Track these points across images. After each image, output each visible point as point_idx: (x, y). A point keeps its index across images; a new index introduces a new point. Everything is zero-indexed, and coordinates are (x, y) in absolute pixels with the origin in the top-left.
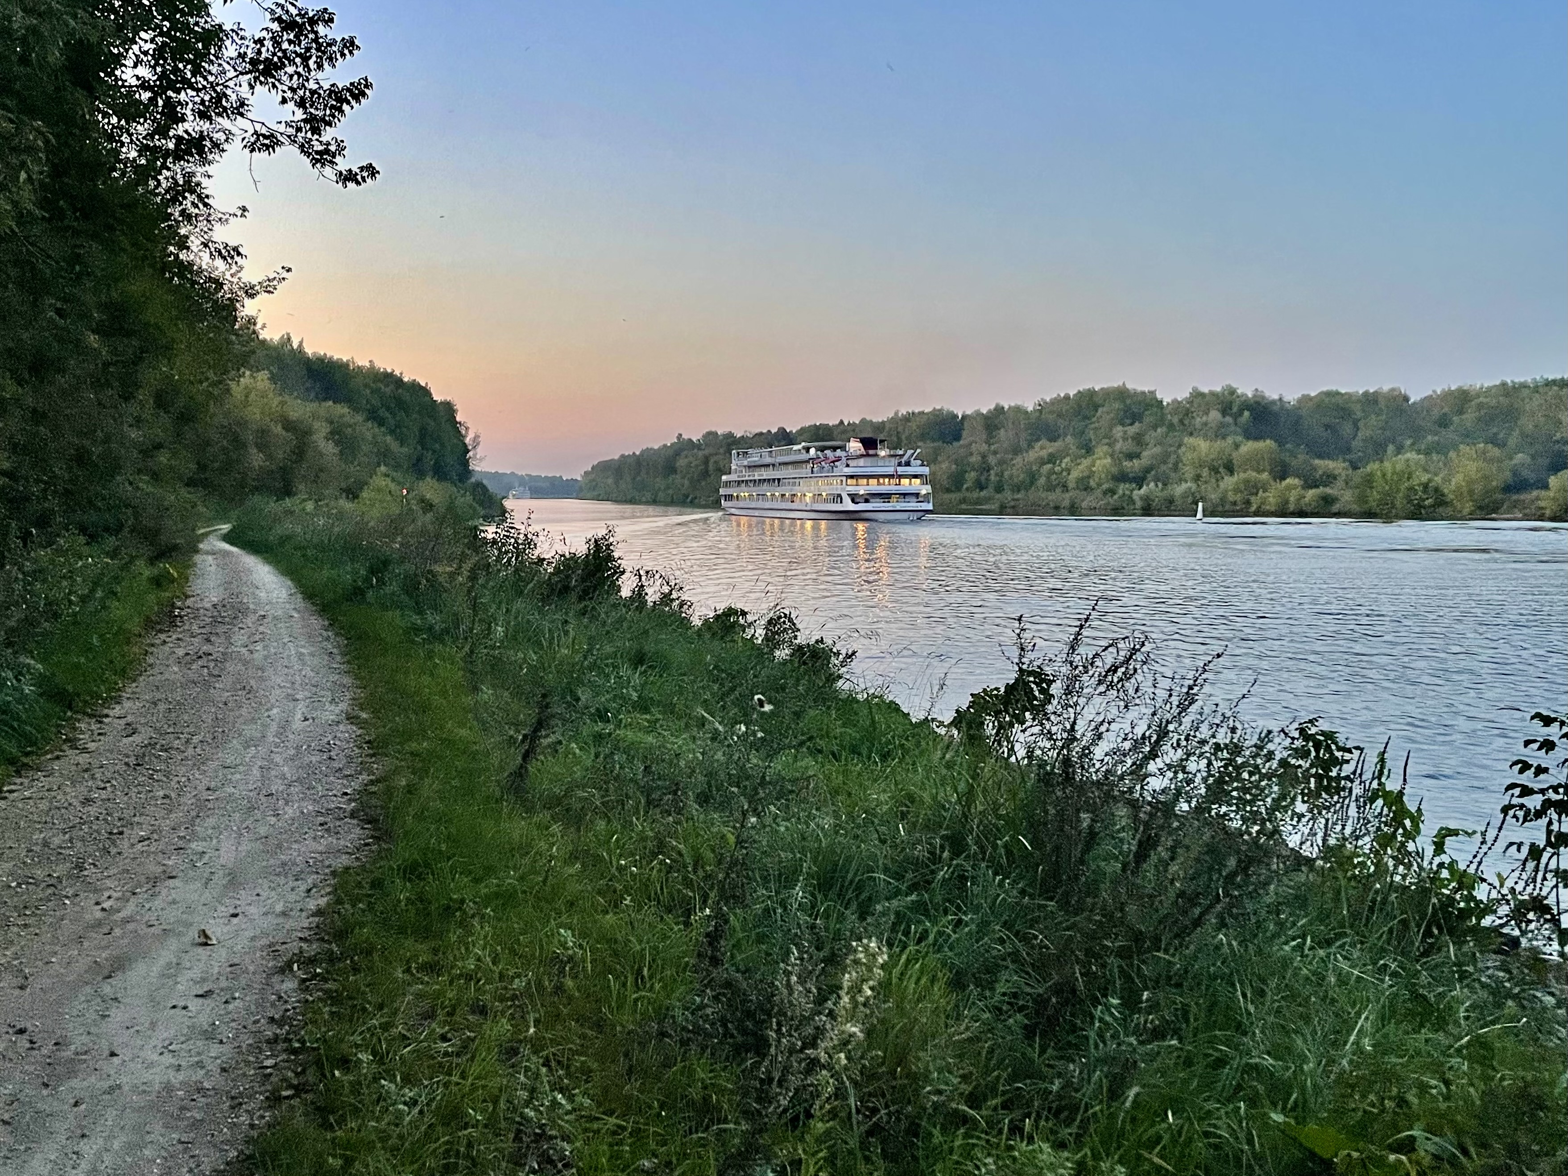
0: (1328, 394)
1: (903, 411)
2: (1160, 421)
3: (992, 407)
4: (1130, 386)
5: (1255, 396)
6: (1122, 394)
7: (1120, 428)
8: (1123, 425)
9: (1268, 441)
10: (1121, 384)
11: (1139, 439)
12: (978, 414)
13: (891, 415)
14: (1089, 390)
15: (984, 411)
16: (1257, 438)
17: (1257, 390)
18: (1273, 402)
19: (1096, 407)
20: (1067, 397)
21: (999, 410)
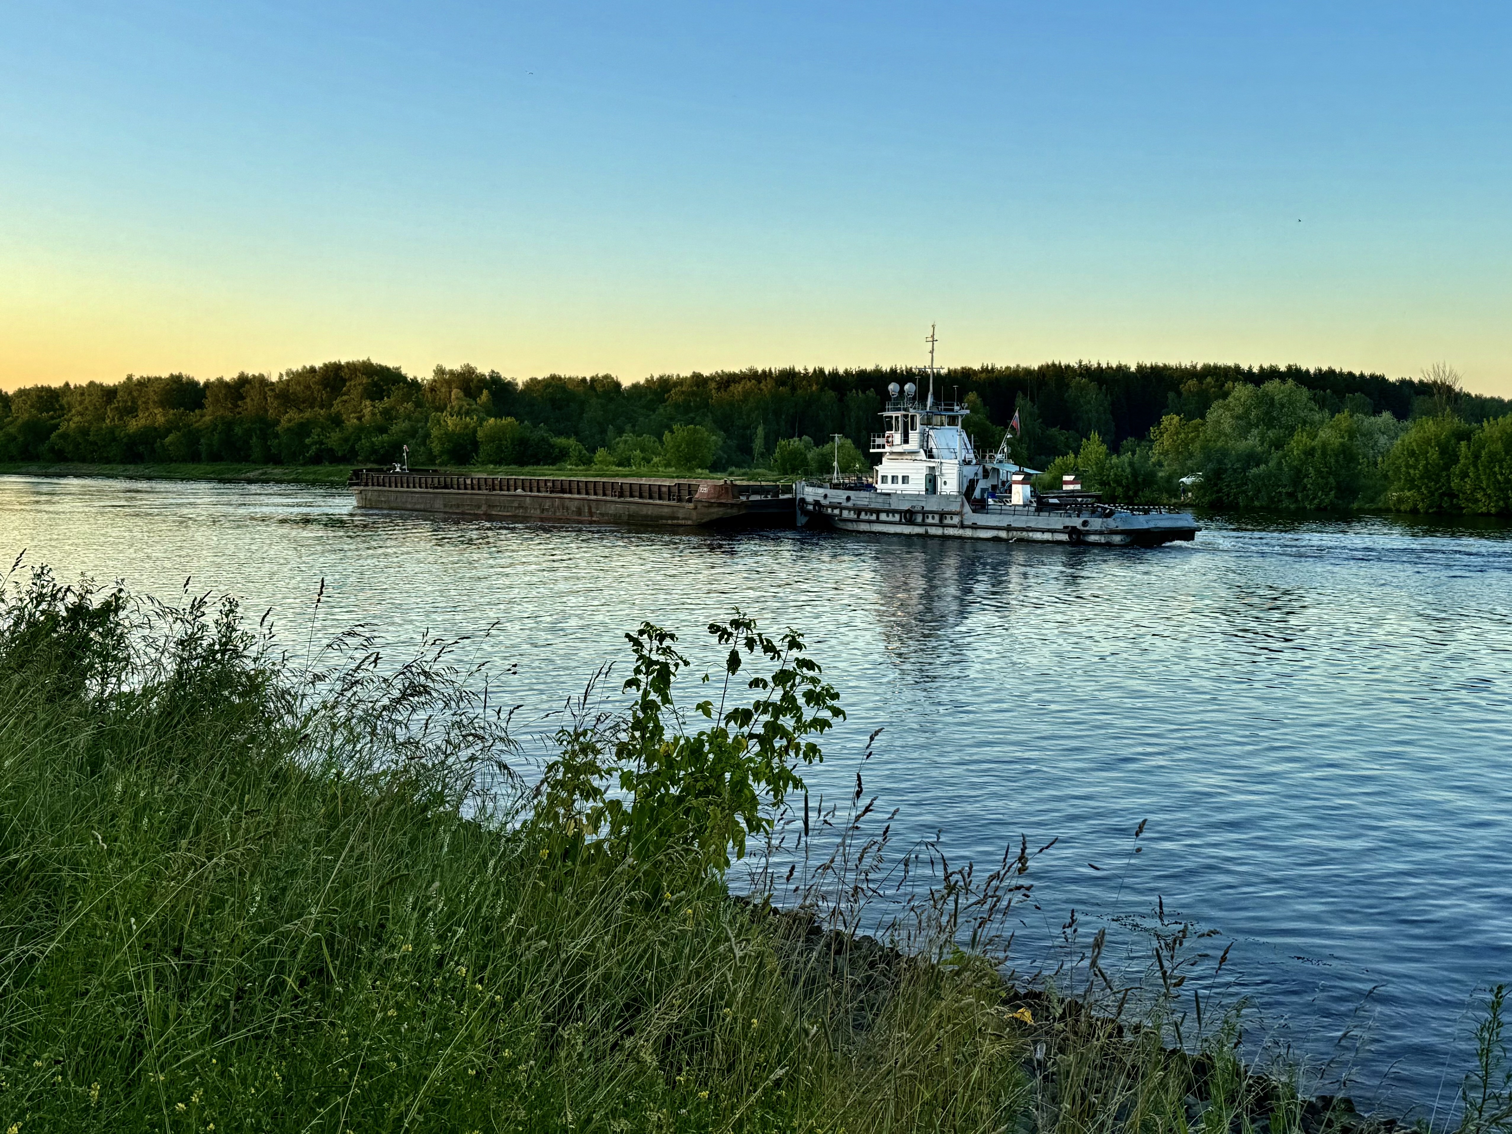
0: (553, 378)
1: (136, 376)
2: (406, 398)
3: (235, 375)
4: (375, 361)
5: (491, 377)
6: (368, 369)
7: (368, 402)
8: (373, 400)
9: (509, 419)
10: (365, 359)
11: (388, 415)
12: (221, 382)
13: (123, 379)
14: (335, 363)
15: (227, 378)
16: (498, 415)
17: (493, 372)
18: (509, 382)
19: (344, 381)
20: (313, 370)
21: (243, 381)
